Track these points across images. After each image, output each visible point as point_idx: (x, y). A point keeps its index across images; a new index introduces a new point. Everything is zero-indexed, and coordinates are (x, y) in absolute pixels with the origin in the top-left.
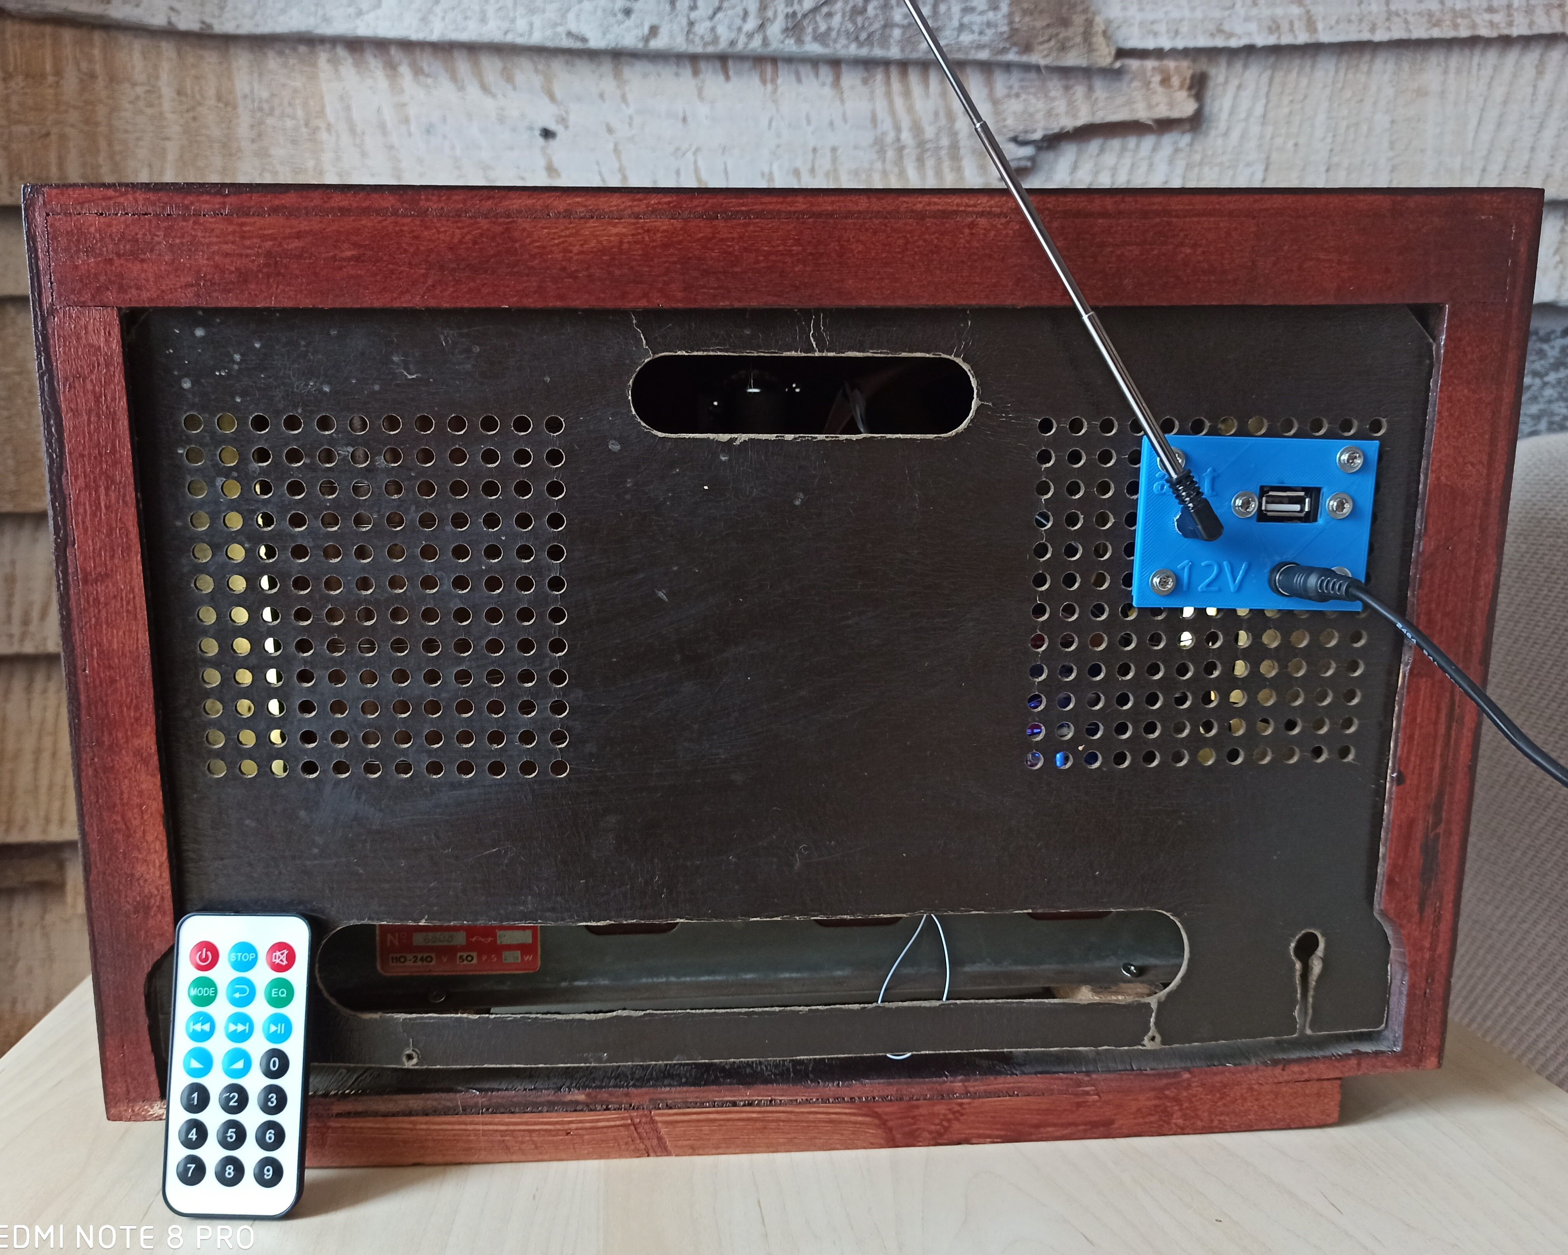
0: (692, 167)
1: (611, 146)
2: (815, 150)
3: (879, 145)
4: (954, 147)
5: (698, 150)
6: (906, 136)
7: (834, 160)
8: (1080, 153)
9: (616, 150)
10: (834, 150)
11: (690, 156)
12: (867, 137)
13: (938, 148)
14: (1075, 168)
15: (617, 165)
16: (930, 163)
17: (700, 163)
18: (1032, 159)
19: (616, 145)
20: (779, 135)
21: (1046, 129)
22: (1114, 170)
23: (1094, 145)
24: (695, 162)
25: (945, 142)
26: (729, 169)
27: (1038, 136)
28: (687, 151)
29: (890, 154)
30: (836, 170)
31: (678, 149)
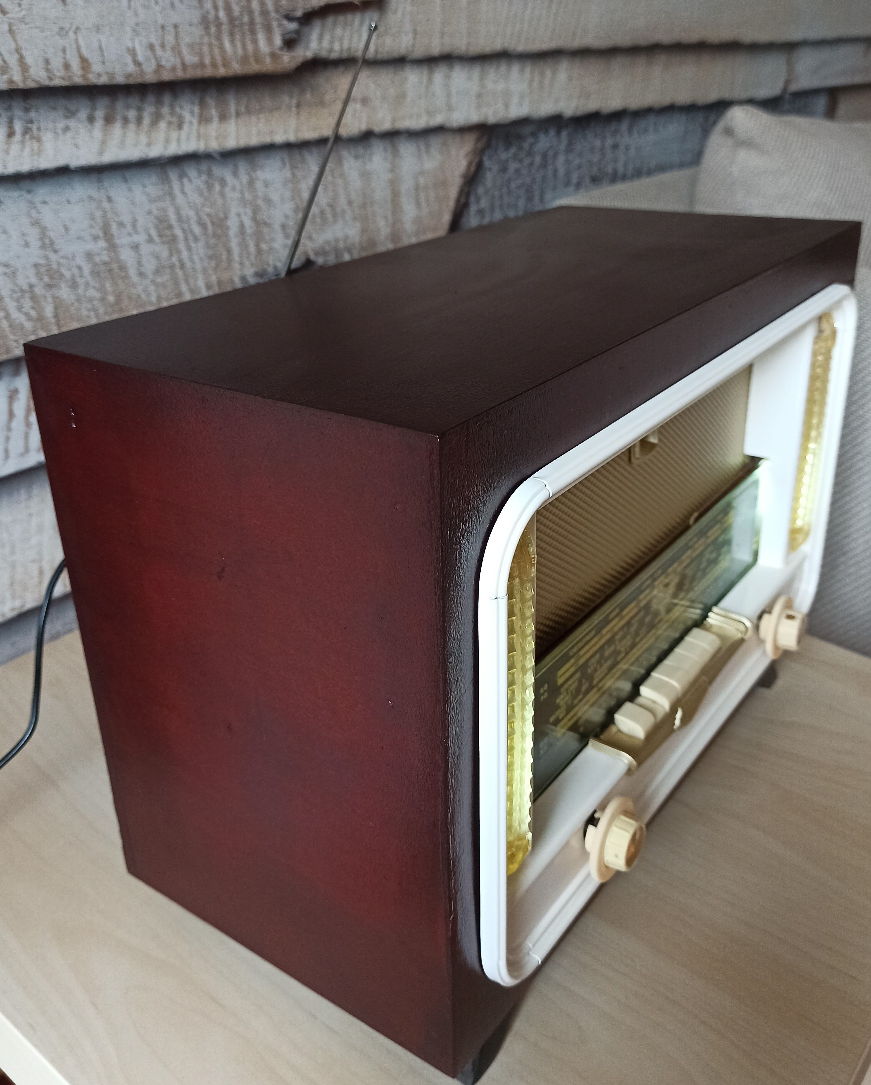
0: (74, 46)
1: (6, 27)
2: (163, 27)
3: (205, 22)
4: (252, 23)
5: (78, 28)
6: (222, 14)
7: (177, 35)
8: (323, 26)
9: (11, 31)
10: (176, 26)
11: (71, 34)
12: (195, 16)
13: (242, 24)
14: (321, 38)
15: (13, 46)
16: (238, 37)
17: (81, 42)
18: (297, 32)
19: (10, 25)
20: (136, 15)
21: (304, 9)
22: (341, 39)
23: (330, 20)
24: (77, 41)
25: (246, 19)
26: (104, 46)
27: (299, 13)
28: (70, 29)
29: (213, 30)
30: (178, 45)
31: (62, 29)
